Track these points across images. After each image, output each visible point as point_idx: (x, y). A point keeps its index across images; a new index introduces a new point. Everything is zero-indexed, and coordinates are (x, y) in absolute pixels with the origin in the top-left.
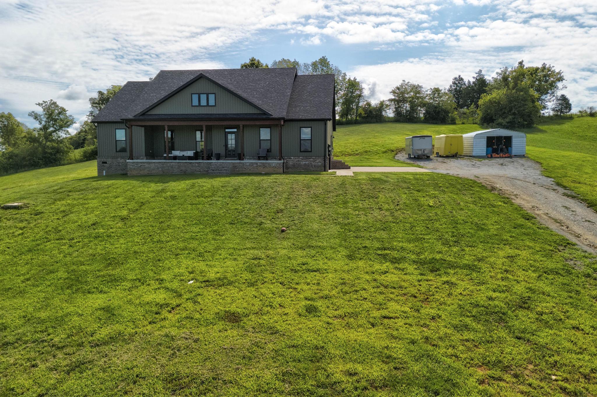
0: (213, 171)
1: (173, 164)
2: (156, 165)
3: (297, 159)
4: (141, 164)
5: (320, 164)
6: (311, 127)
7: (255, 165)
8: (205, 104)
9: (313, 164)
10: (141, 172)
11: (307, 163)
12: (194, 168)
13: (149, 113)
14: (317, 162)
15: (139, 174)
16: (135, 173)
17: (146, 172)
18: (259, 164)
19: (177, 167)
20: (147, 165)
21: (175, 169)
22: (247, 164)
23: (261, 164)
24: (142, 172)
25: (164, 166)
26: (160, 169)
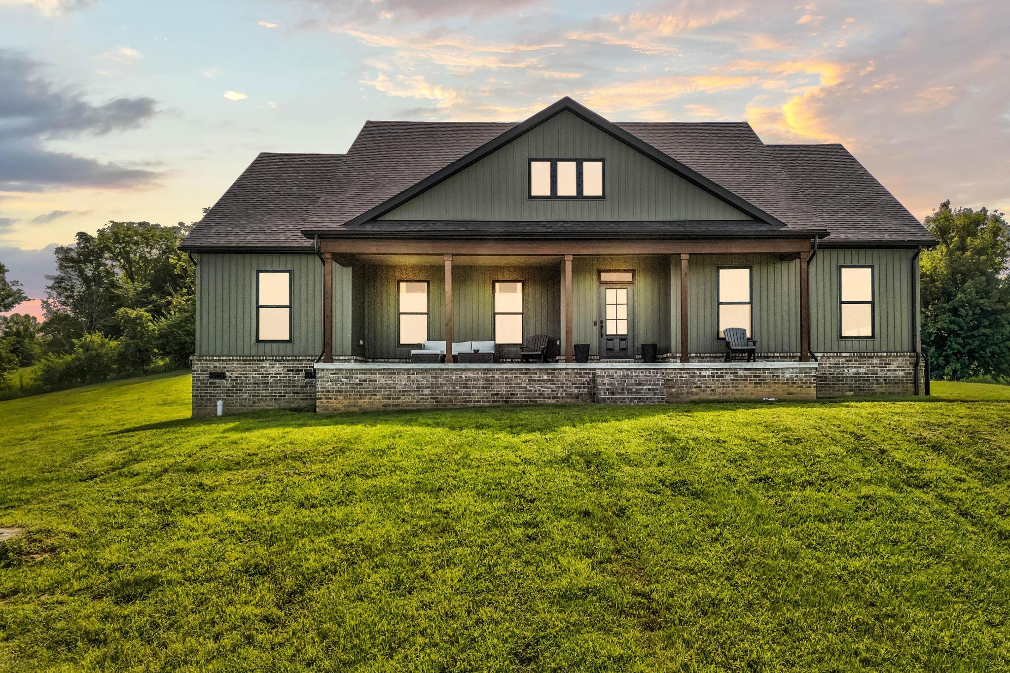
0: (613, 393)
1: (469, 374)
2: (413, 377)
3: (832, 361)
4: (363, 377)
5: (901, 373)
6: (872, 267)
7: (729, 377)
8: (573, 192)
9: (880, 373)
10: (361, 402)
11: (862, 370)
12: (538, 387)
13: (389, 217)
14: (892, 367)
15: (356, 409)
16: (339, 403)
17: (378, 401)
18: (741, 373)
19: (481, 384)
20: (381, 380)
21: (475, 391)
22: (703, 373)
23: (747, 373)
24: (365, 402)
25: (441, 380)
26: (426, 392)
